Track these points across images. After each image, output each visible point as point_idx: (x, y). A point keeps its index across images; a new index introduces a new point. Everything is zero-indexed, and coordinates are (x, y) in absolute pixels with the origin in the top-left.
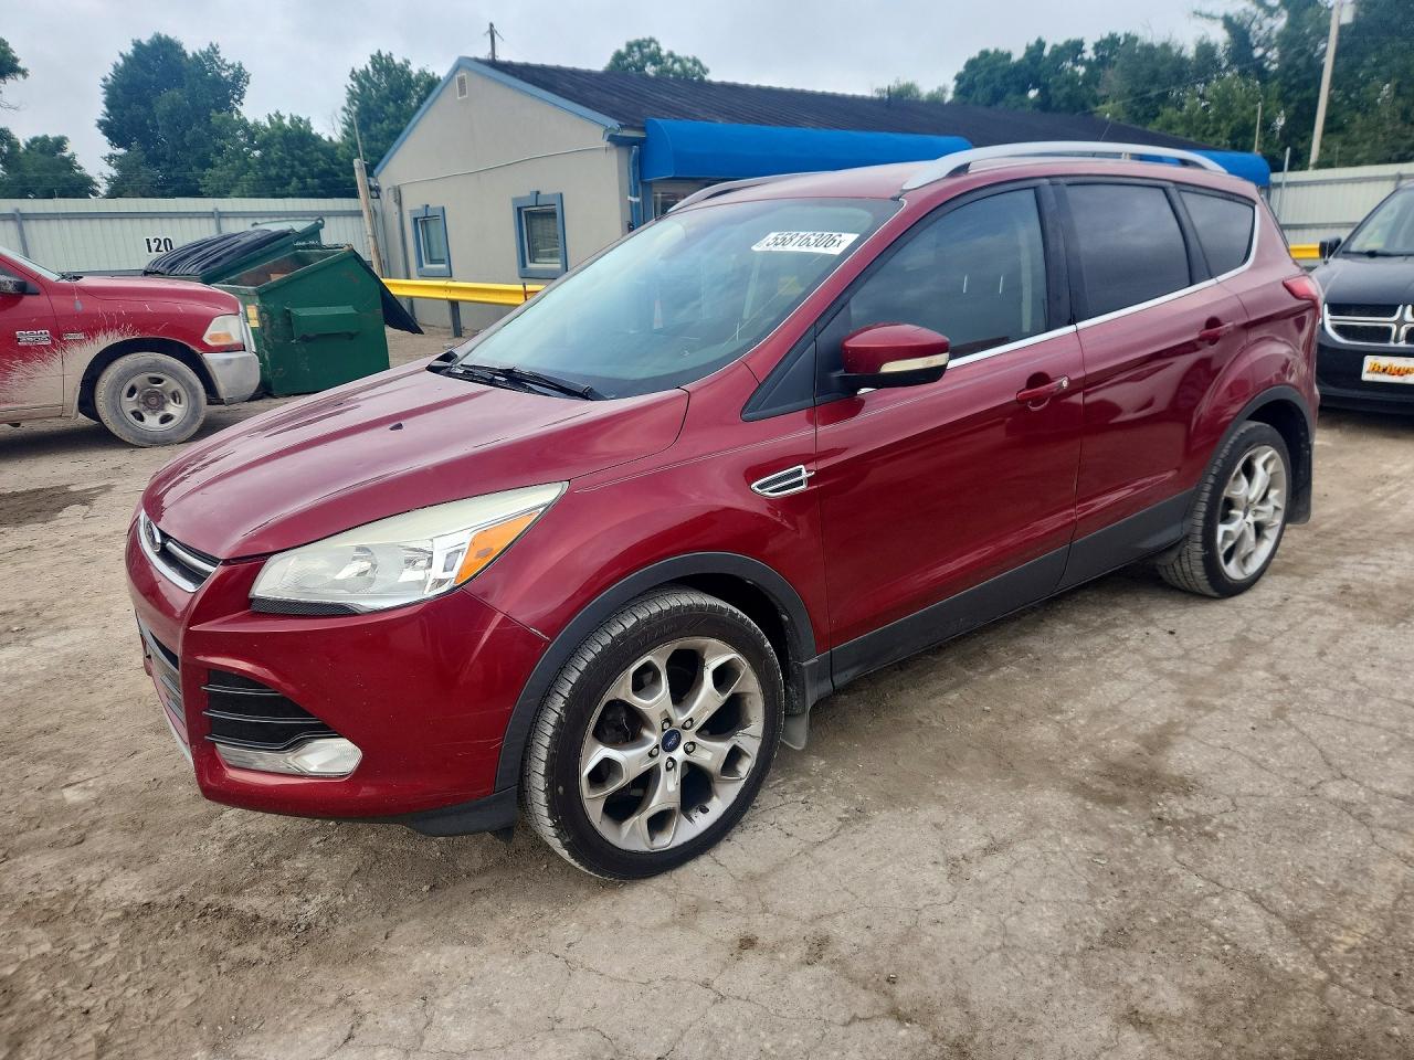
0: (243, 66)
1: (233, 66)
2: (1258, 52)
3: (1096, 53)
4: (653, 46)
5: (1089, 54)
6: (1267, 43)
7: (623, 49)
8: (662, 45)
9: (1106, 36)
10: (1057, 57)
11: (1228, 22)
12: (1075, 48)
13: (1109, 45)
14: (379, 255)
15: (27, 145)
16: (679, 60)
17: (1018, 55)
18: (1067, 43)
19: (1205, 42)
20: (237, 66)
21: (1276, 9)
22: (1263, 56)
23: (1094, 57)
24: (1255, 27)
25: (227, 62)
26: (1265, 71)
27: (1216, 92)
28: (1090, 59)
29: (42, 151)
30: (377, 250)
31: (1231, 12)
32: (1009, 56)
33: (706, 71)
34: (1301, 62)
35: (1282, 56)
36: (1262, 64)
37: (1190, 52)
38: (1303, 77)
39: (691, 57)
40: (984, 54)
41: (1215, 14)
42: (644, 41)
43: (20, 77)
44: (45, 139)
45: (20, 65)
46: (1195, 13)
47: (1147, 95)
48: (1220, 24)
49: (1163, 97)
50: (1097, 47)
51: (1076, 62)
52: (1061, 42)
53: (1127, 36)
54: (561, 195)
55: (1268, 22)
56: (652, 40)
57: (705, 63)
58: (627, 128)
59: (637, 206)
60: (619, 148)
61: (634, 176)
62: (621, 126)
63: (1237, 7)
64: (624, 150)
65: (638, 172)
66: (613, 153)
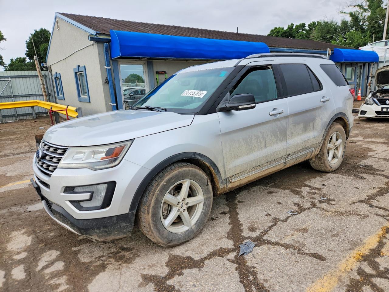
2: (361, 23)
3: (309, 28)
5: (307, 28)
6: (364, 20)
9: (311, 22)
10: (297, 28)
11: (351, 14)
12: (303, 25)
13: (313, 25)
14: (45, 92)
15: (15, 60)
17: (286, 28)
18: (300, 24)
19: (344, 20)
21: (367, 9)
22: (363, 24)
23: (308, 29)
24: (360, 16)
26: (364, 29)
27: (349, 36)
28: (307, 29)
29: (19, 61)
30: (44, 90)
31: (352, 11)
32: (283, 28)
34: (376, 25)
35: (370, 24)
36: (362, 27)
37: (339, 24)
38: (376, 30)
40: (276, 28)
41: (347, 12)
43: (4, 40)
44: (20, 58)
45: (4, 37)
46: (341, 12)
47: (326, 37)
48: (349, 15)
49: (332, 38)
50: (309, 25)
51: (303, 30)
52: (298, 24)
53: (318, 22)
54: (85, 66)
55: (365, 14)
58: (100, 34)
59: (110, 70)
60: (98, 44)
61: (106, 57)
62: (97, 33)
63: (354, 10)
64: (101, 45)
65: (110, 55)
66: (96, 46)
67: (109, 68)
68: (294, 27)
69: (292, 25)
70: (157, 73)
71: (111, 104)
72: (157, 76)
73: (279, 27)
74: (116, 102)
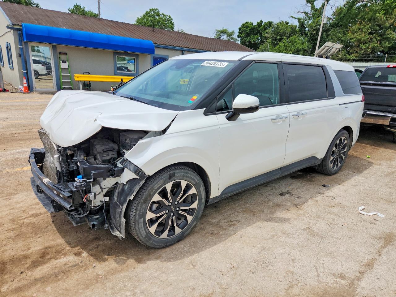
0: (39, 4)
1: (36, 4)
4: (157, 11)
7: (149, 10)
8: (160, 11)
10: (265, 25)
11: (299, 20)
16: (164, 15)
19: (293, 25)
20: (37, 4)
21: (310, 17)
24: (306, 22)
25: (34, 3)
32: (253, 24)
33: (172, 19)
39: (168, 15)
40: (247, 23)
41: (296, 17)
42: (155, 9)
46: (291, 16)
48: (297, 20)
52: (267, 22)
54: (10, 44)
56: (157, 9)
57: (172, 18)
58: (15, 25)
59: (22, 49)
60: (14, 31)
61: (20, 40)
62: (12, 24)
63: (302, 16)
64: (16, 32)
65: (22, 39)
66: (12, 31)
67: (21, 47)
68: (263, 24)
69: (261, 22)
70: (60, 53)
71: (22, 71)
72: (59, 55)
73: (250, 22)
74: (27, 70)
